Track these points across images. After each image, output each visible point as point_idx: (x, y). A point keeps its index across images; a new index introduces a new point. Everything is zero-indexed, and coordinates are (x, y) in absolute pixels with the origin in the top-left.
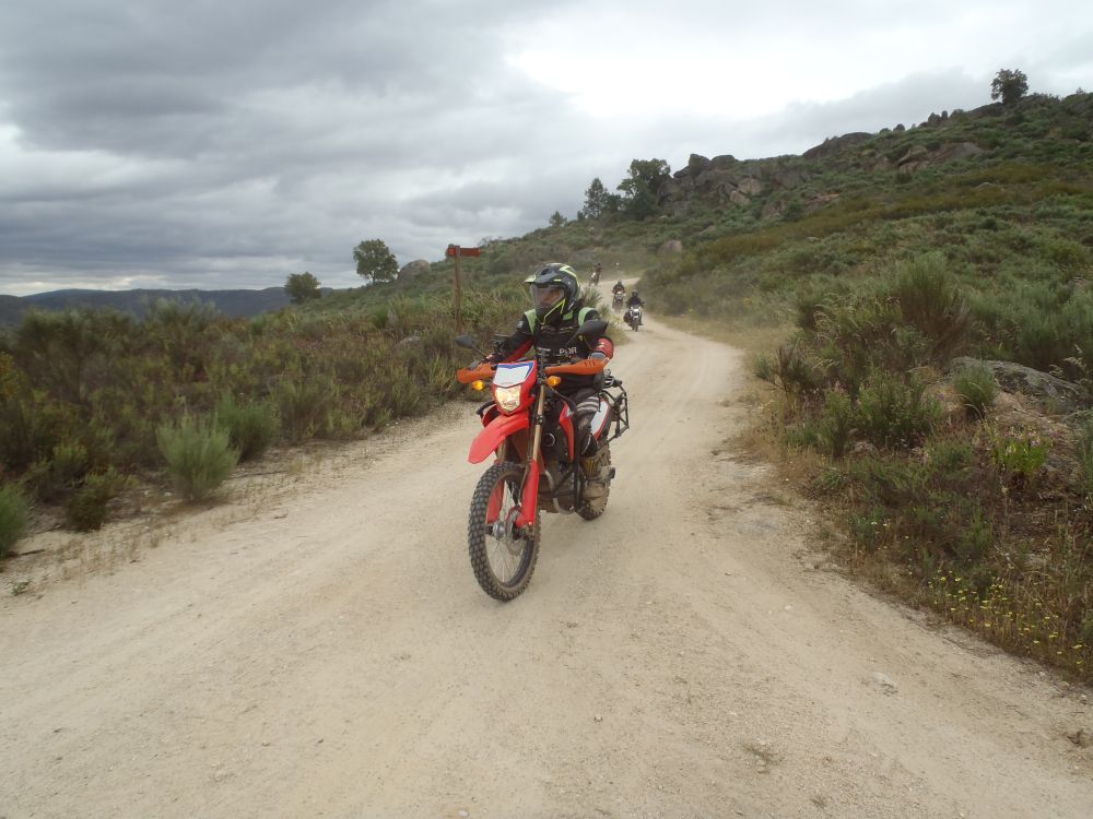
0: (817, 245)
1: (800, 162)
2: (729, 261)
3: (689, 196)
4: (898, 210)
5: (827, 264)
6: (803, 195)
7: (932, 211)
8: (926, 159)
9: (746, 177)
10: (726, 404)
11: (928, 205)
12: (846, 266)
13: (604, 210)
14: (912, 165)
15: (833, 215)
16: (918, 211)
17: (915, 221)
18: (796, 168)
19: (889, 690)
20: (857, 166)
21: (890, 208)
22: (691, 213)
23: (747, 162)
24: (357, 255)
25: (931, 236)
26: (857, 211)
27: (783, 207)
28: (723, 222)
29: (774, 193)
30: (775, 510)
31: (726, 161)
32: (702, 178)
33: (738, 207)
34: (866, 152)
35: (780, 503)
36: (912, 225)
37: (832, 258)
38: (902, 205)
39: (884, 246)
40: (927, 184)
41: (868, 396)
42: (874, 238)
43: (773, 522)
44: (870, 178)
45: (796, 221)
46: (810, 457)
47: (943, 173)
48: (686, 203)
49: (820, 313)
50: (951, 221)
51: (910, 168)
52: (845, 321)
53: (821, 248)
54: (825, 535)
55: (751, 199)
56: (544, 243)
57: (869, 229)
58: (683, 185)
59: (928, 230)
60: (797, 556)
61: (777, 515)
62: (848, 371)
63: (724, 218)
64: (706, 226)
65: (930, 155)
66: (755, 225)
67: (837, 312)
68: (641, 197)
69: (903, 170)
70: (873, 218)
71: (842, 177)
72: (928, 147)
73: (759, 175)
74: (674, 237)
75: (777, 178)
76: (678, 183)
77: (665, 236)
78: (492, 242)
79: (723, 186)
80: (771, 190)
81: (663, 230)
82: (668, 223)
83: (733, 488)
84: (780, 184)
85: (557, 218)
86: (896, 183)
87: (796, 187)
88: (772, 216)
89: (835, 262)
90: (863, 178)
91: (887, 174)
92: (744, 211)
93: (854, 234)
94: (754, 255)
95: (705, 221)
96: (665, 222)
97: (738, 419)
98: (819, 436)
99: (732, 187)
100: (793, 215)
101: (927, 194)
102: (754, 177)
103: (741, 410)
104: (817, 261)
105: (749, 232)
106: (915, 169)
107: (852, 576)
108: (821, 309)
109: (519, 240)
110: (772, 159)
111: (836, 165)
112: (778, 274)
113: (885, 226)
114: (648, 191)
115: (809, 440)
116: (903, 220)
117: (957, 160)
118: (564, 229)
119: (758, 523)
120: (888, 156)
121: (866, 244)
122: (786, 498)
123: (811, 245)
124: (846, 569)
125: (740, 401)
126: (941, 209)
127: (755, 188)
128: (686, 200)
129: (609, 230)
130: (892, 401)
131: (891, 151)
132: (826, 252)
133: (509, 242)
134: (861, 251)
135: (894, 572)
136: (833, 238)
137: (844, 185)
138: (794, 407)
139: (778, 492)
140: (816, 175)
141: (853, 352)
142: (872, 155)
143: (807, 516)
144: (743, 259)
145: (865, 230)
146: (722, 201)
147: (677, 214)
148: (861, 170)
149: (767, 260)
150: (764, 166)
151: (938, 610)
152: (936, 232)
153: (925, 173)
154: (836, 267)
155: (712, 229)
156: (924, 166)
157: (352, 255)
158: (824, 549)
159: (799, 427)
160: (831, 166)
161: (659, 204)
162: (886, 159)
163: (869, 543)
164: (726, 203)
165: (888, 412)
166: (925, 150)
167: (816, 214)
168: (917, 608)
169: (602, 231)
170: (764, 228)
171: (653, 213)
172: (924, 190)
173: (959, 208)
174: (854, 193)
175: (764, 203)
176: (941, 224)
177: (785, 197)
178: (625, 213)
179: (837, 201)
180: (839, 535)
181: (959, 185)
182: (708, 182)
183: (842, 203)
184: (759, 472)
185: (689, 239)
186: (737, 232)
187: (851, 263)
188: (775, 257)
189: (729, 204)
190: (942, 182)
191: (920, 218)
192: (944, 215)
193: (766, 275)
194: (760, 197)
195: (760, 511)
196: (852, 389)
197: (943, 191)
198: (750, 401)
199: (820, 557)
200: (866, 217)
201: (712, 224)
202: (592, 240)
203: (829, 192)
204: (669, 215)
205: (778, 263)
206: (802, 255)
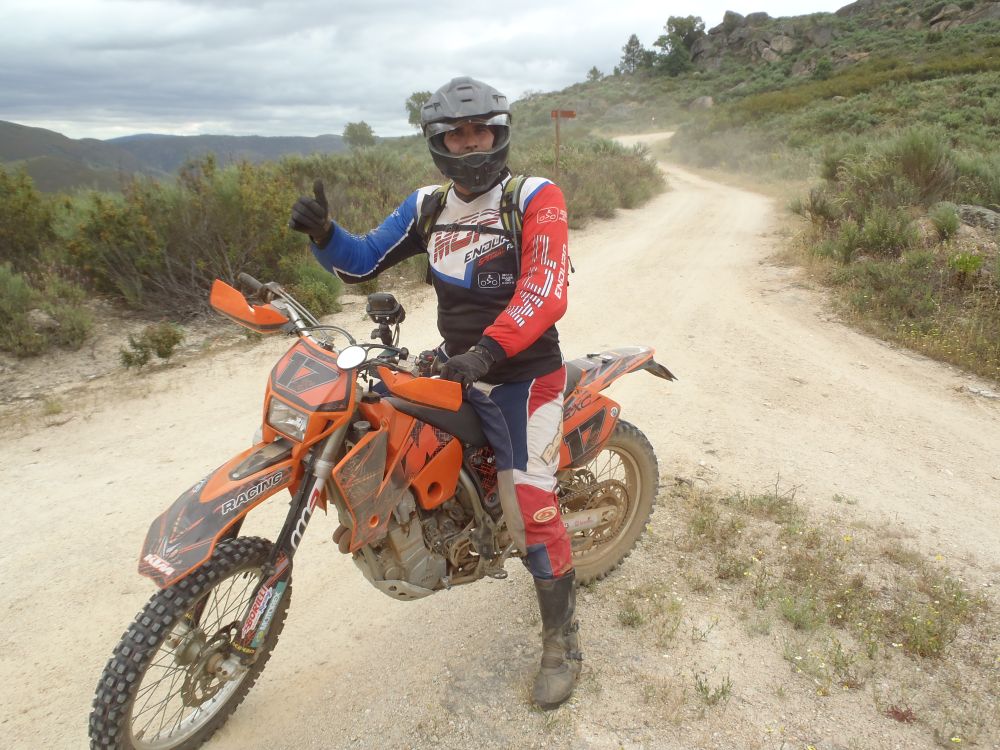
0: (843, 105)
1: (832, 20)
2: (760, 118)
3: (722, 53)
4: (926, 71)
5: (852, 124)
6: (833, 53)
7: (957, 72)
8: (959, 18)
9: (777, 34)
10: (764, 236)
11: (955, 65)
12: (869, 125)
13: (640, 65)
14: (943, 24)
15: (861, 75)
16: (945, 72)
17: (939, 84)
18: (829, 26)
19: (864, 367)
20: (889, 24)
21: (918, 68)
22: (722, 70)
23: (779, 19)
24: (410, 106)
25: (952, 98)
26: (885, 70)
27: (813, 65)
28: (754, 79)
29: (804, 51)
30: (804, 292)
31: (760, 19)
32: (735, 35)
33: (769, 64)
34: (899, 10)
35: (808, 288)
36: (936, 87)
37: (856, 118)
38: (929, 66)
39: (906, 107)
40: (958, 44)
41: (870, 224)
42: (898, 99)
43: (803, 297)
44: (901, 36)
45: (825, 79)
46: (828, 263)
47: (974, 33)
48: (719, 60)
49: (841, 167)
50: (973, 84)
51: (941, 27)
52: (859, 173)
53: (846, 108)
54: (835, 304)
55: (782, 56)
56: (583, 97)
57: (893, 91)
58: (715, 42)
59: (949, 92)
60: (817, 315)
61: (804, 294)
62: (858, 209)
63: (754, 75)
64: (737, 83)
65: (962, 14)
66: (784, 83)
67: (854, 167)
68: (676, 52)
69: (934, 29)
70: (898, 80)
71: (874, 35)
72: (961, 6)
73: (792, 33)
74: (706, 94)
75: (809, 36)
76: (712, 39)
77: (697, 91)
78: (533, 95)
79: (756, 43)
80: (801, 49)
81: (695, 86)
82: (701, 80)
83: (776, 280)
84: (811, 42)
85: (594, 72)
86: (927, 42)
87: (826, 45)
88: (801, 73)
89: (859, 121)
90: (893, 37)
91: (918, 33)
92: (774, 68)
93: (879, 95)
94: (783, 113)
95: (736, 78)
96: (697, 78)
97: (774, 246)
98: (835, 251)
99: (764, 44)
100: (823, 73)
101: (956, 55)
102: (787, 35)
103: (776, 240)
104: (842, 120)
105: (778, 90)
106: (946, 28)
107: (850, 325)
108: (843, 164)
109: (558, 93)
110: (804, 16)
111: (868, 23)
112: (805, 133)
113: (910, 87)
114: (682, 48)
115: (828, 253)
116: (927, 82)
117: (989, 20)
118: (601, 84)
119: (794, 297)
120: (921, 15)
121: (889, 105)
122: (811, 285)
123: (838, 105)
124: (846, 322)
125: (775, 233)
126: (967, 71)
127: (787, 45)
128: (719, 56)
129: (644, 85)
130: (885, 226)
131: (924, 10)
132: (851, 112)
133: (549, 95)
134: (884, 112)
135: (875, 324)
136: (859, 99)
137: (875, 43)
138: (819, 233)
139: (806, 283)
140: (848, 33)
141: (864, 195)
142: (905, 13)
143: (825, 296)
144: (772, 117)
145: (890, 91)
146: (753, 58)
147: (709, 70)
148: (893, 28)
149: (795, 118)
150: (797, 23)
151: (898, 341)
152: (958, 94)
153: (956, 33)
154: (859, 126)
155: (742, 86)
156: (956, 25)
157: (405, 106)
158: (834, 312)
159: (820, 245)
160: (863, 24)
161: (693, 60)
162: (918, 18)
163: (862, 307)
164: (757, 59)
165: (882, 234)
166: (959, 9)
167: (844, 73)
168: (886, 340)
169: (638, 86)
170: (792, 85)
171: (686, 69)
172: (954, 50)
173: (985, 70)
174: (884, 51)
175: (795, 60)
176: (963, 87)
177: (816, 55)
178: (661, 69)
179: (867, 59)
180: (843, 304)
181: (989, 45)
182: (741, 39)
183: (871, 61)
184: (792, 272)
185: (721, 95)
186: (765, 89)
187: (873, 123)
188: (802, 116)
189: (759, 62)
190: (972, 42)
191: (945, 79)
192: (969, 77)
193: (795, 133)
194: (791, 54)
195: (794, 292)
196: (860, 221)
197: (972, 51)
198: (784, 234)
199: (831, 316)
200: (893, 78)
201: (742, 81)
202: (627, 94)
203: (859, 51)
204: (702, 72)
205: (806, 120)
206: (829, 115)
